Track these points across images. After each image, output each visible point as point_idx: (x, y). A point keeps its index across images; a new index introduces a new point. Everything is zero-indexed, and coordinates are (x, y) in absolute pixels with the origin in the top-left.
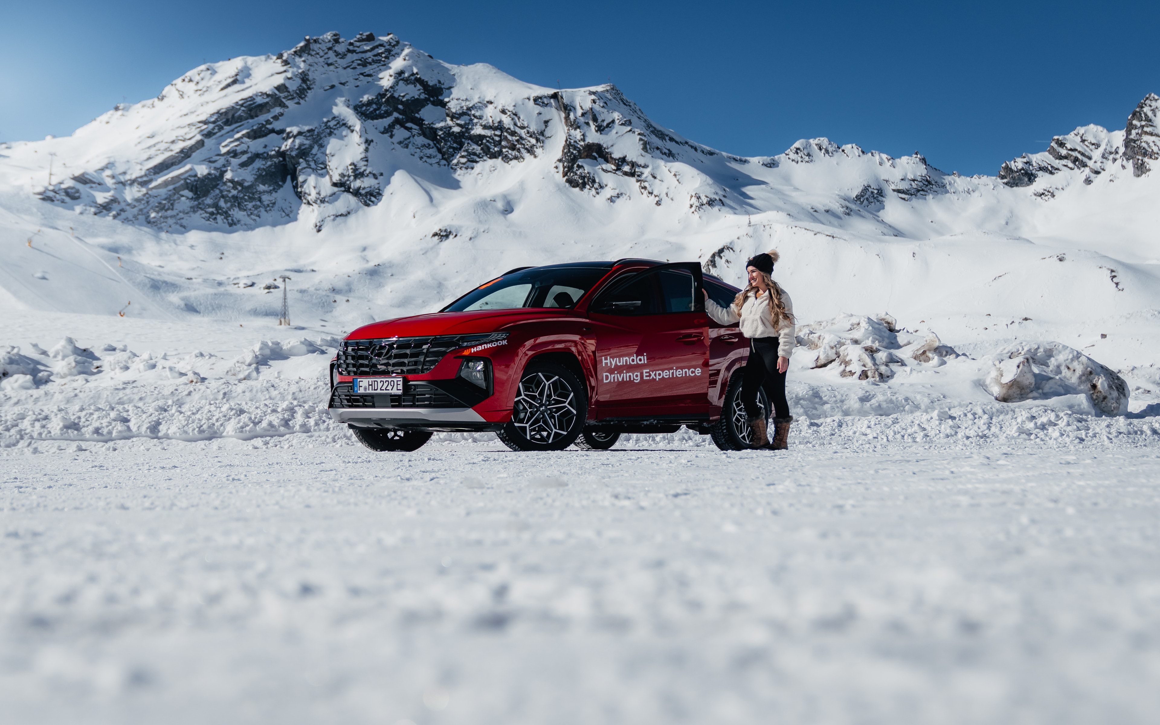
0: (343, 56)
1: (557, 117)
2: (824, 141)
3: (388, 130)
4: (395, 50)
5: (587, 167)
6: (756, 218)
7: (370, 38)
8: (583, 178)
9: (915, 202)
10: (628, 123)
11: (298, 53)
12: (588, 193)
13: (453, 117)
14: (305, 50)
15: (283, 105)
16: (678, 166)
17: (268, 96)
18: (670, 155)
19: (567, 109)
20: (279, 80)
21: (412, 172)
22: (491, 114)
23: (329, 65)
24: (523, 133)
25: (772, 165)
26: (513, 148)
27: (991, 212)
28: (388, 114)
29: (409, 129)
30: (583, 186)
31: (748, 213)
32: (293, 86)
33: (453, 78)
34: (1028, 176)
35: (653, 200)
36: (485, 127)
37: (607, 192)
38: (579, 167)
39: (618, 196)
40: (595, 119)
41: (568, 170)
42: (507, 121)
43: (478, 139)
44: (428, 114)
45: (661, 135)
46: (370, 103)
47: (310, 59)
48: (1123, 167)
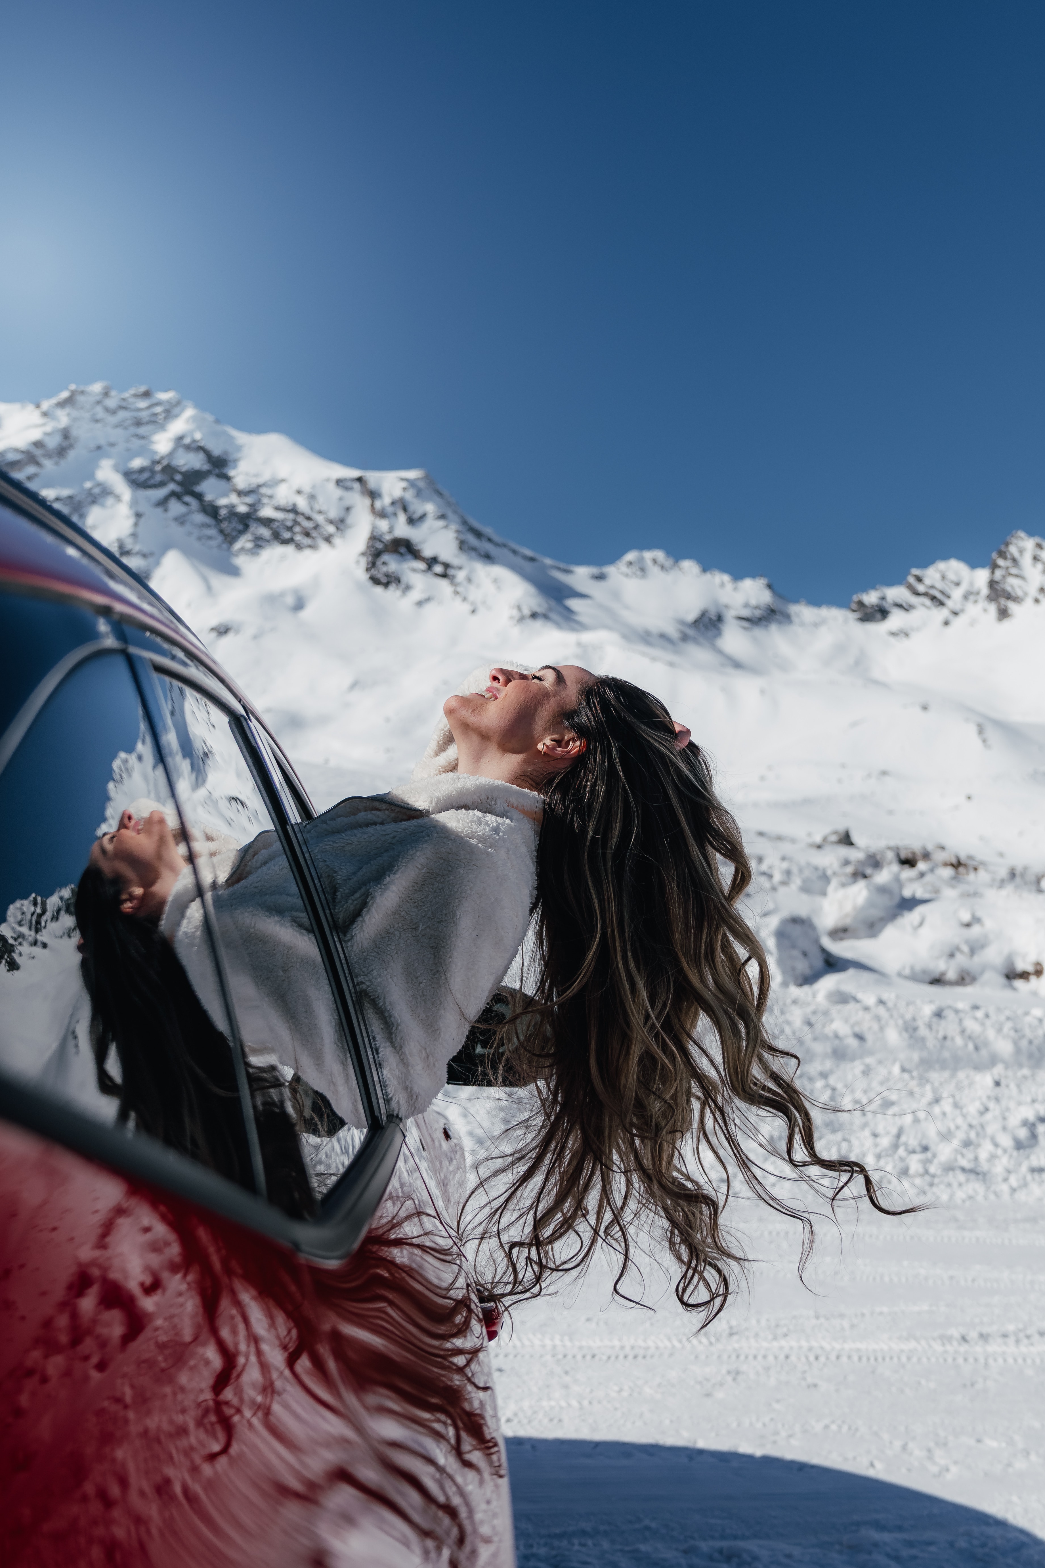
0: (113, 412)
1: (361, 504)
2: (660, 555)
3: (163, 503)
4: (176, 411)
5: (391, 564)
6: (587, 637)
7: (147, 394)
8: (387, 575)
9: (758, 632)
10: (442, 517)
11: (62, 404)
12: (392, 594)
13: (240, 493)
14: (68, 402)
15: (37, 464)
16: (498, 571)
17: (22, 452)
18: (488, 558)
19: (373, 495)
20: (36, 435)
21: (188, 553)
22: (284, 495)
23: (97, 421)
24: (320, 519)
25: (601, 577)
26: (307, 534)
27: (840, 649)
28: (162, 484)
29: (187, 504)
30: (386, 585)
31: (573, 630)
32: (53, 443)
33: (239, 448)
34: (881, 612)
35: (466, 607)
36: (278, 508)
37: (415, 595)
38: (384, 563)
39: (428, 599)
40: (405, 509)
41: (372, 565)
42: (302, 504)
43: (267, 522)
44: (209, 488)
45: (478, 534)
46: (142, 470)
47: (75, 413)
48: (985, 610)
